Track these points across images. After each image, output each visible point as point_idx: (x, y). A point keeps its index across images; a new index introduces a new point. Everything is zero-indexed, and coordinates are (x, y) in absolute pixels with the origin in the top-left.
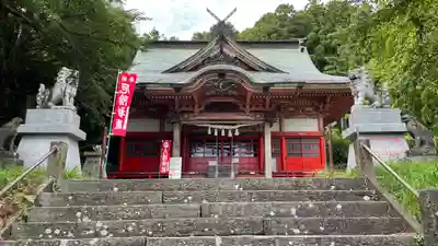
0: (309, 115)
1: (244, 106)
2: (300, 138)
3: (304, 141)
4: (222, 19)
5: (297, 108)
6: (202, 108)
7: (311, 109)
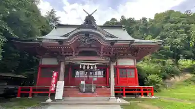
0: (130, 58)
1: (100, 53)
2: (126, 68)
3: (128, 70)
4: (90, 14)
5: (124, 54)
6: (77, 54)
7: (130, 55)
